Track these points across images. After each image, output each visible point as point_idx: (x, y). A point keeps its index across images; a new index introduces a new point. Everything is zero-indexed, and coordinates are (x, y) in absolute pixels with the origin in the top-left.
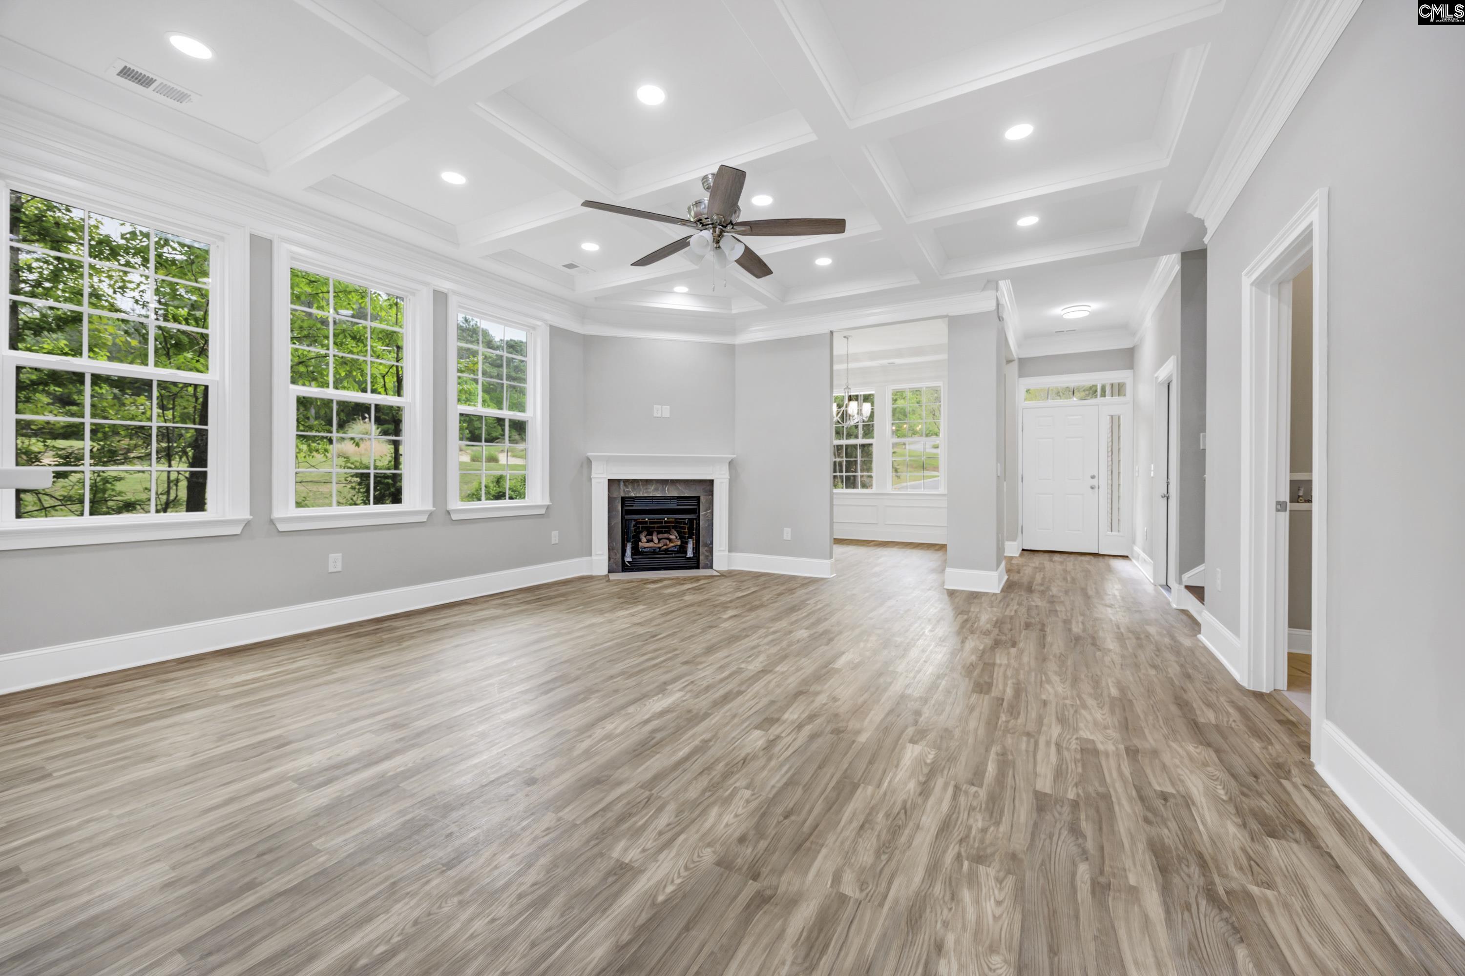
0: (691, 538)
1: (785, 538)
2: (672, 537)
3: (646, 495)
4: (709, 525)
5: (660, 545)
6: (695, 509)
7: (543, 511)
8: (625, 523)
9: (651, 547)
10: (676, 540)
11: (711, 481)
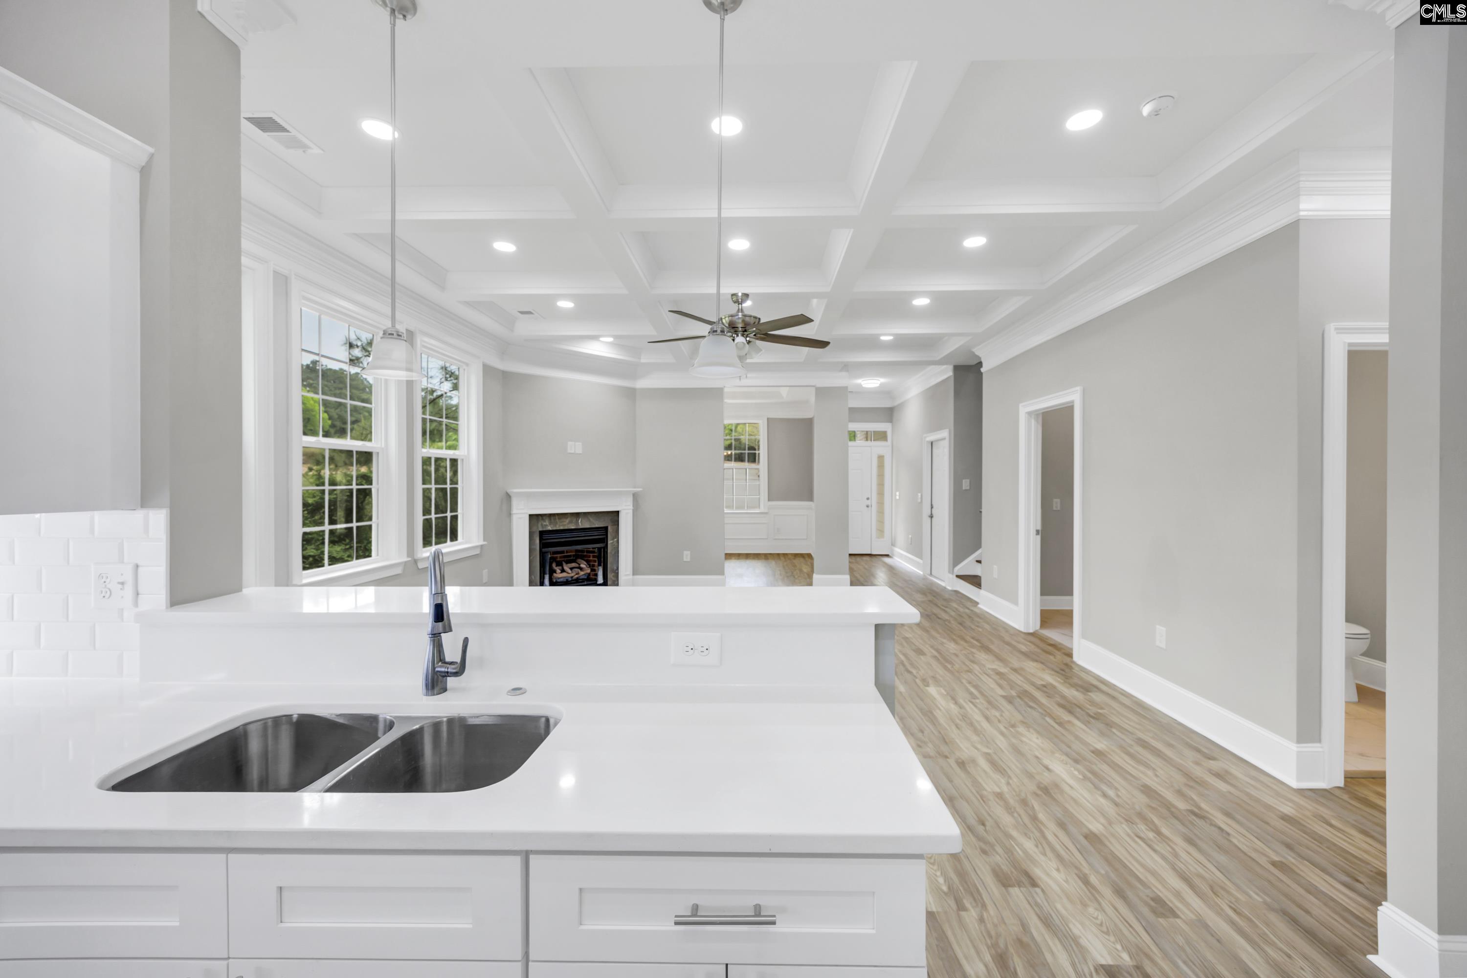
0: (599, 565)
1: (685, 560)
2: (582, 566)
3: (562, 528)
4: (615, 553)
5: (573, 575)
6: (604, 539)
7: (477, 552)
8: (542, 555)
9: (565, 577)
10: (587, 568)
11: (618, 512)
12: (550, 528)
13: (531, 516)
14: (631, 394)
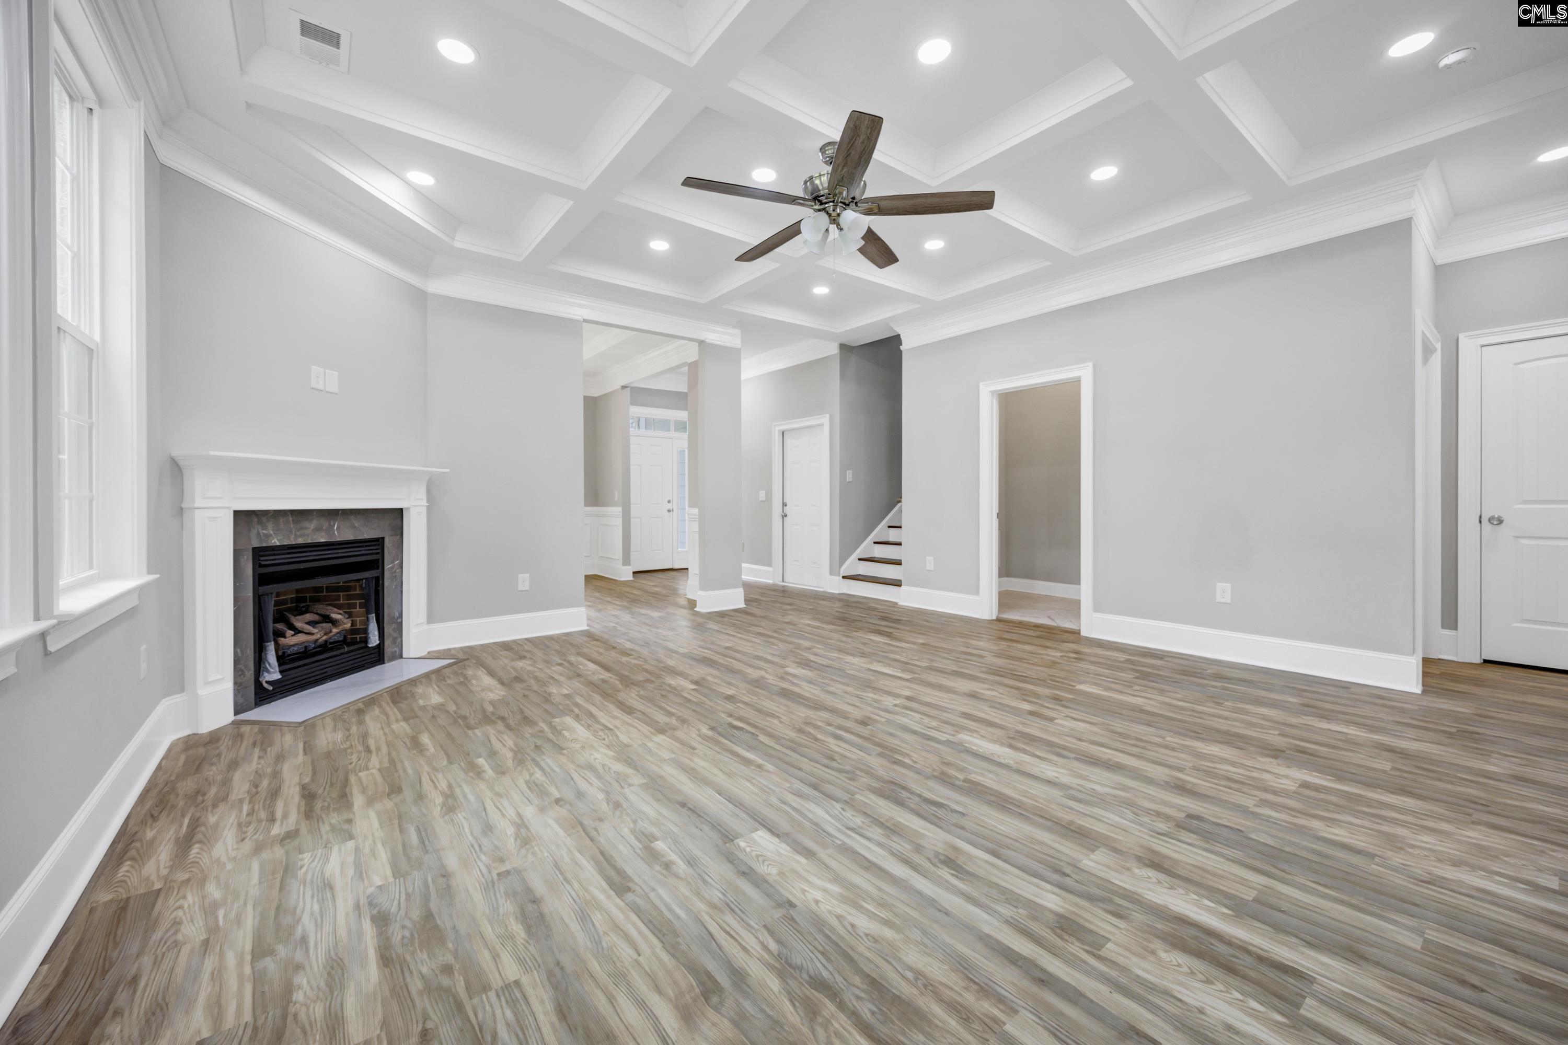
1: (521, 588)
2: (333, 616)
3: (300, 541)
4: (396, 586)
5: (318, 636)
6: (376, 561)
7: (137, 600)
8: (260, 604)
10: (345, 621)
11: (401, 511)
12: (275, 542)
13: (237, 514)
14: (420, 299)
